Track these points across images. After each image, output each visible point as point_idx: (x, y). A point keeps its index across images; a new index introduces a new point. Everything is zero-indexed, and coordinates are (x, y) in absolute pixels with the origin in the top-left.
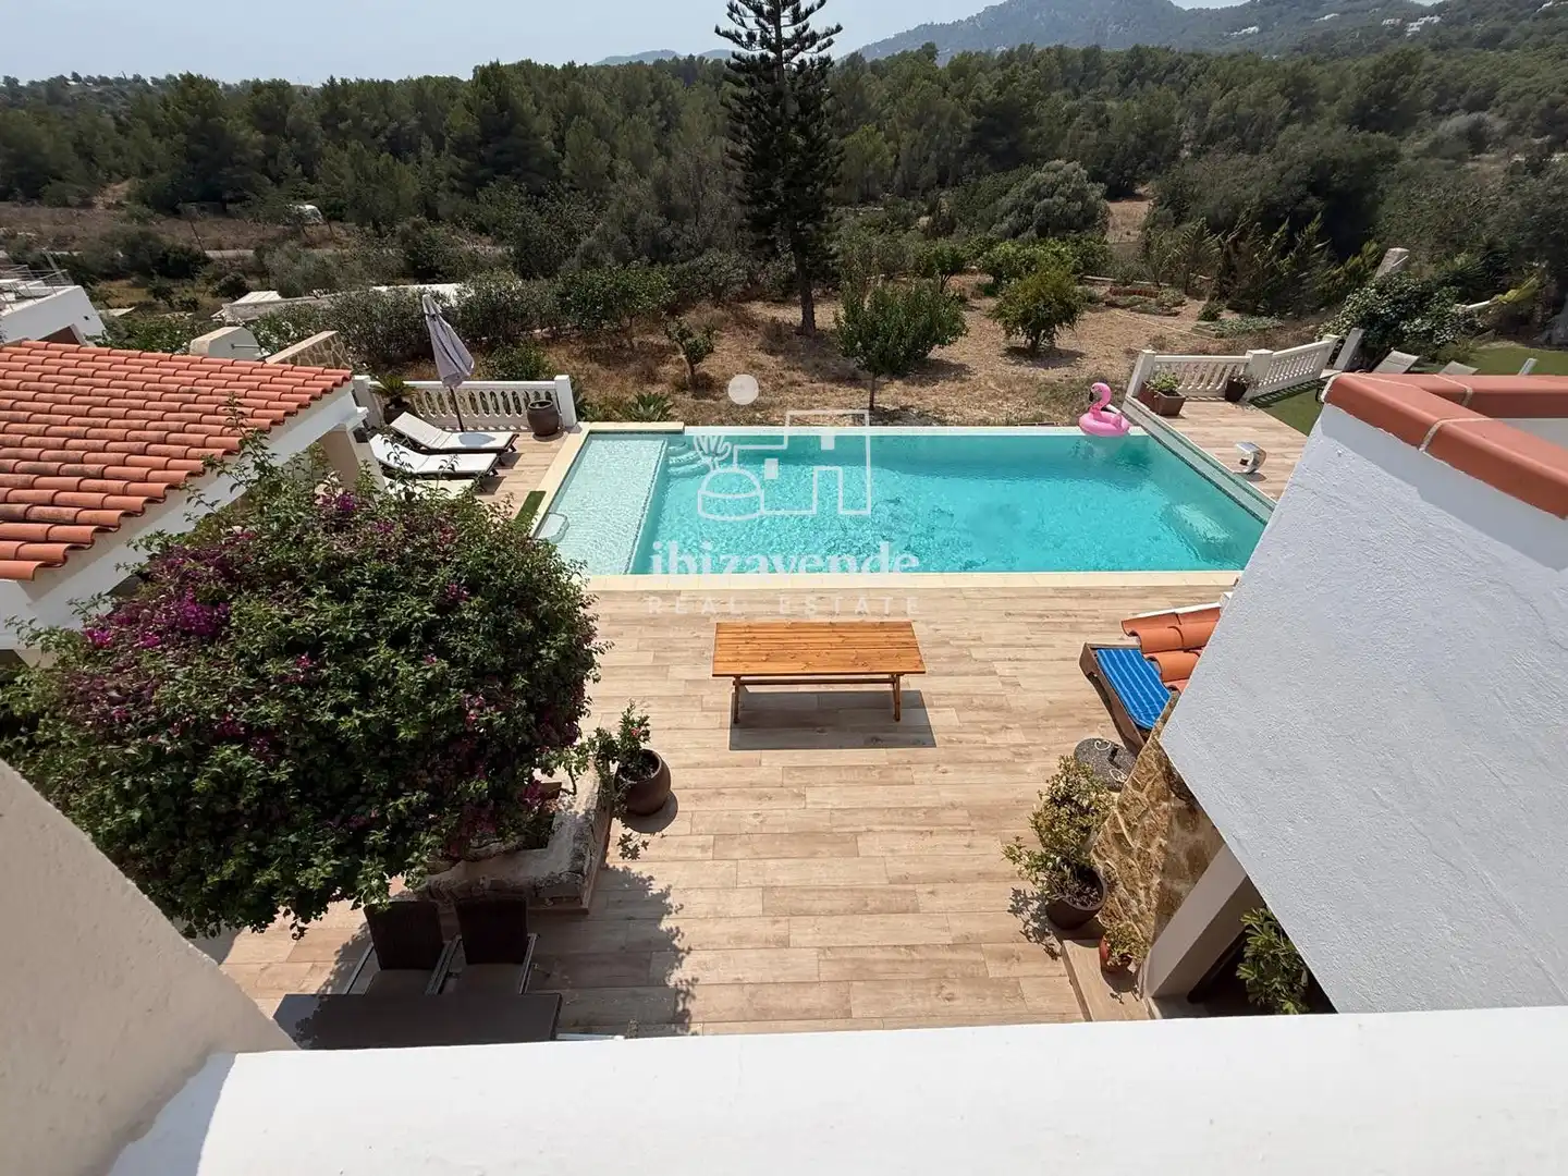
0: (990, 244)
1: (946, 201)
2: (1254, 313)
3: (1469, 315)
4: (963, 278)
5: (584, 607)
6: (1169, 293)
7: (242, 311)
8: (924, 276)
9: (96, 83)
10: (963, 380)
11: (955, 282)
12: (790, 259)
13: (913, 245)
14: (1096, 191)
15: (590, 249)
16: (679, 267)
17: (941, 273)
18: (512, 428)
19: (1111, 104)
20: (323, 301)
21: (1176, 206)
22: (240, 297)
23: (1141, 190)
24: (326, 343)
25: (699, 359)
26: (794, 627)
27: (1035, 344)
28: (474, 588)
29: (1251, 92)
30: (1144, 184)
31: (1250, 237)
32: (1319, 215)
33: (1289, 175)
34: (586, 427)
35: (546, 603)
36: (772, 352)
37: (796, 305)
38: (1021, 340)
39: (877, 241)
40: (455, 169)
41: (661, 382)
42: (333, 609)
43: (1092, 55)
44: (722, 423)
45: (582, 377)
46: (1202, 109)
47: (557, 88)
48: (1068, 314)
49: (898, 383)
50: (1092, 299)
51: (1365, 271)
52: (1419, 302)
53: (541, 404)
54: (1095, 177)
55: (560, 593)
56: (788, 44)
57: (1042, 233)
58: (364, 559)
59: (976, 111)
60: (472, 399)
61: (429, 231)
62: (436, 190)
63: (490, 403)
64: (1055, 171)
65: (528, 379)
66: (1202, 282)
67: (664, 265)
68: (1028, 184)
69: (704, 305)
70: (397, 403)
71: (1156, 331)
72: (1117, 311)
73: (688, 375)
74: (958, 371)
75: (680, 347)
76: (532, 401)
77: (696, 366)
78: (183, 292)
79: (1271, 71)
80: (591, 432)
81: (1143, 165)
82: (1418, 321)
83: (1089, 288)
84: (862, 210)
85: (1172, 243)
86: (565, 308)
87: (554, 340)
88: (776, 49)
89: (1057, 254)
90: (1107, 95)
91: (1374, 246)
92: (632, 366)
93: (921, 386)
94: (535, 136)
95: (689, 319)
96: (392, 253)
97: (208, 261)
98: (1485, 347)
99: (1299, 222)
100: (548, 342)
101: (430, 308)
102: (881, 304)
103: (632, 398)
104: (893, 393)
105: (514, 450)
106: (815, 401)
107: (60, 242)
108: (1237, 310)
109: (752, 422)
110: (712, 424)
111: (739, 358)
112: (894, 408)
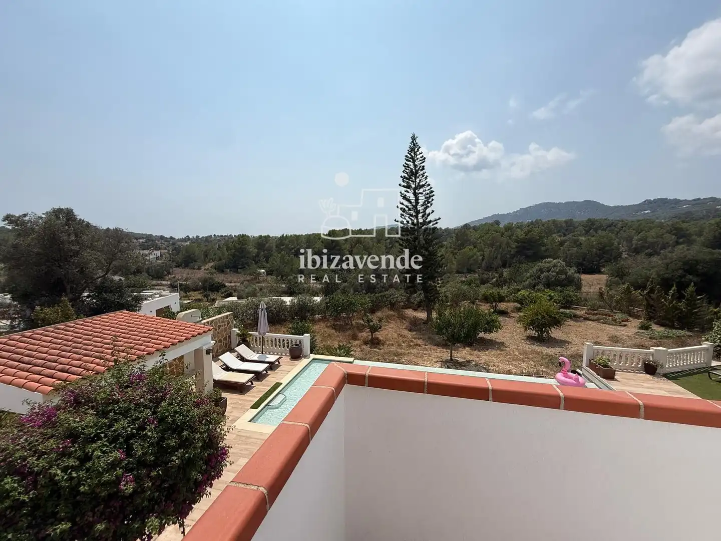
0: (518, 291)
2: (672, 327)
4: (505, 303)
8: (487, 302)
10: (501, 350)
11: (502, 305)
14: (572, 271)
17: (496, 302)
22: (227, 298)
23: (602, 270)
25: (376, 331)
27: (540, 335)
29: (653, 233)
30: (604, 268)
31: (656, 292)
32: (692, 283)
34: (313, 356)
36: (410, 330)
37: (425, 311)
38: (533, 333)
41: (358, 340)
43: (569, 222)
48: (557, 323)
49: (467, 349)
53: (296, 345)
54: (571, 265)
57: (546, 287)
59: (517, 241)
64: (549, 263)
67: (371, 294)
68: (536, 267)
69: (386, 309)
70: (243, 340)
71: (613, 333)
72: (590, 322)
73: (370, 337)
74: (499, 346)
75: (368, 326)
76: (293, 344)
77: (374, 334)
79: (661, 226)
80: (314, 359)
81: (603, 260)
86: (327, 308)
87: (324, 319)
92: (349, 332)
93: (479, 351)
95: (377, 315)
97: (225, 286)
100: (319, 320)
101: (262, 306)
104: (462, 354)
105: (279, 363)
106: (425, 354)
107: (186, 280)
108: (662, 325)
109: (392, 361)
110: (373, 361)
111: (396, 331)
112: (463, 360)
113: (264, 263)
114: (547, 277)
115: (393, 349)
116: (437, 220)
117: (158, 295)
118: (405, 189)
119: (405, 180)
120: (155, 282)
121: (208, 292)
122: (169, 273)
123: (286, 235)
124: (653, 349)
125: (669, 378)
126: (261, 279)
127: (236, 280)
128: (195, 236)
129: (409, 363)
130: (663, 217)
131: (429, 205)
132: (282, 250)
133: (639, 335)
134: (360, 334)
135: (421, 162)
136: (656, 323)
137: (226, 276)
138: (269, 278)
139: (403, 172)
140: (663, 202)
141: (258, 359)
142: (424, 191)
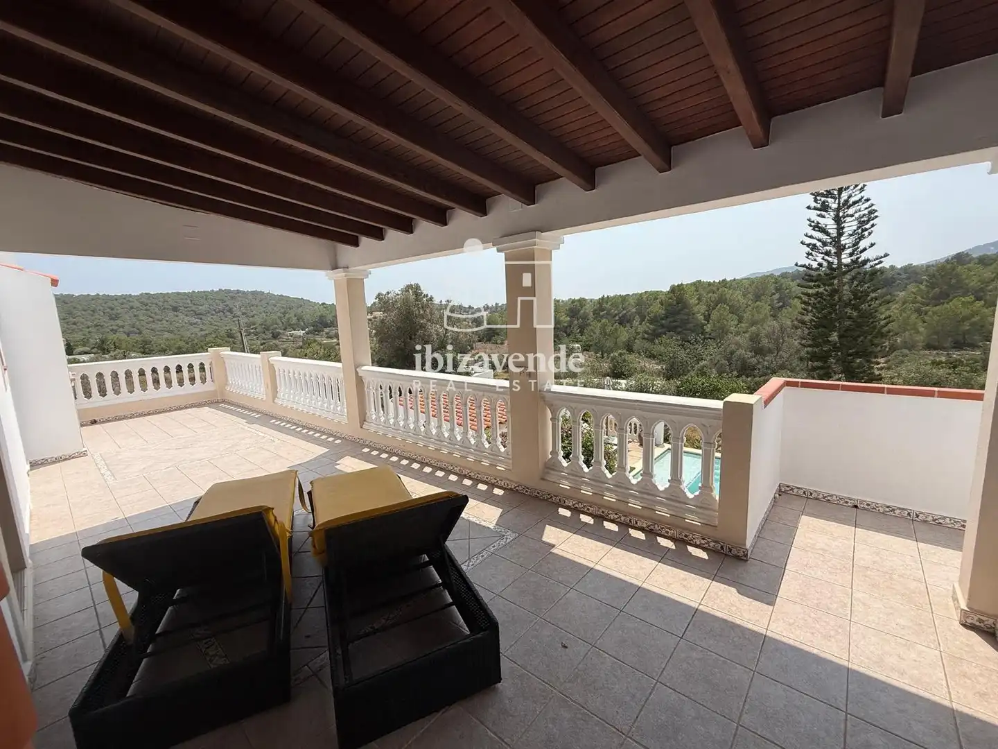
40: (647, 330)
47: (713, 291)
61: (626, 356)
62: (635, 339)
94: (694, 314)
113: (579, 336)
116: (882, 257)
118: (819, 212)
123: (608, 296)
131: (866, 233)
132: (602, 317)
142: (856, 212)
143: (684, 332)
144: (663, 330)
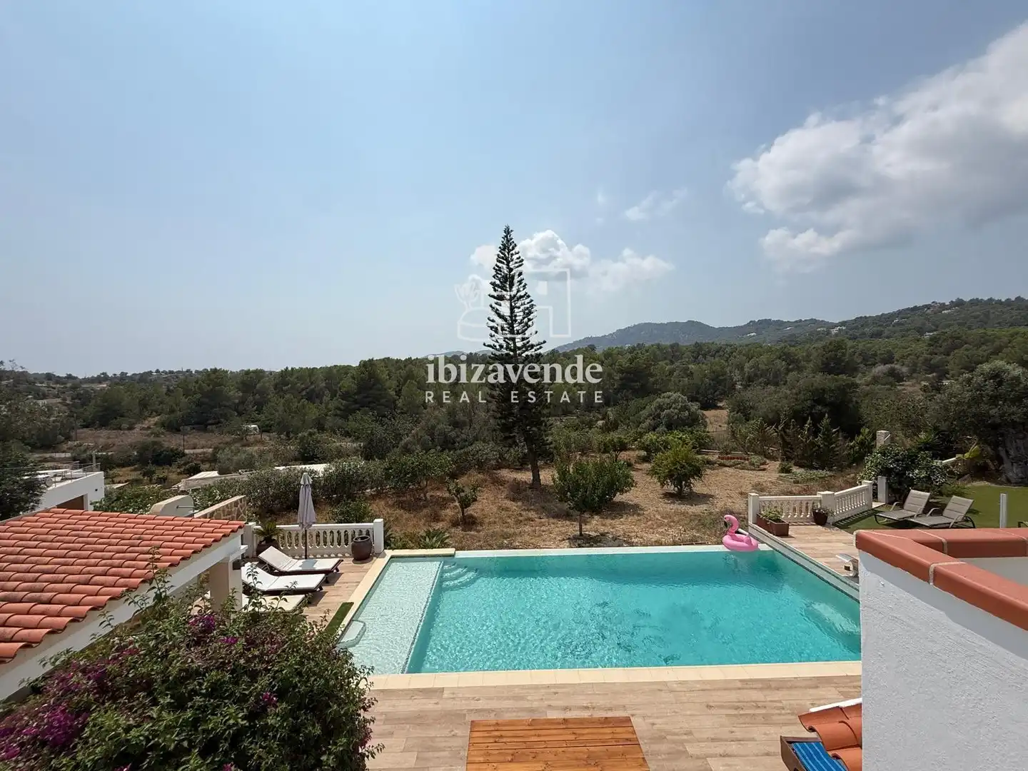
0: (641, 435)
1: (611, 413)
2: (811, 467)
3: (946, 467)
4: (628, 453)
5: (365, 710)
6: (756, 459)
7: (191, 483)
8: (604, 453)
9: (166, 373)
10: (639, 515)
11: (624, 456)
12: (523, 446)
13: (596, 436)
14: (694, 407)
15: (406, 444)
16: (458, 452)
17: (615, 451)
18: (340, 555)
19: (691, 366)
20: (244, 476)
21: (743, 412)
22: (194, 474)
23: (720, 404)
24: (236, 503)
25: (468, 505)
26: (535, 724)
27: (680, 491)
28: (281, 694)
29: (764, 358)
30: (721, 402)
31: (792, 427)
32: (827, 415)
33: (801, 397)
34: (389, 553)
35: (335, 707)
36: (514, 500)
37: (528, 471)
38: (671, 488)
39: (574, 434)
40: (340, 405)
41: (443, 521)
42: (168, 717)
43: (675, 347)
44: (481, 548)
45: (392, 519)
46: (741, 368)
47: (401, 368)
48: (697, 472)
49: (596, 517)
50: (709, 462)
51: (869, 443)
52: (911, 460)
53: (362, 538)
54: (693, 399)
55: (348, 696)
56: (519, 349)
57: (670, 427)
58: (207, 670)
59: (621, 371)
60: (318, 536)
61: (318, 436)
62: (326, 415)
63: (329, 539)
64: (669, 398)
65: (357, 523)
66: (773, 451)
67: (450, 451)
68: (655, 404)
69: (473, 472)
70: (268, 539)
71: (756, 480)
72: (727, 469)
73: (460, 515)
74: (635, 509)
75: (456, 498)
76: (357, 536)
77: (465, 510)
78: (160, 472)
79: (770, 350)
80: (392, 557)
81: (718, 393)
82: (917, 471)
83: (706, 457)
84: (564, 419)
85: (748, 430)
86: (388, 477)
87: (378, 495)
88: (514, 351)
89: (680, 438)
90: (688, 363)
91: (867, 430)
92: (425, 511)
93: (613, 519)
94: (386, 390)
95: (462, 481)
96: (293, 448)
97: (184, 455)
98: (969, 485)
99: (817, 419)
100: (373, 497)
101: (306, 480)
102: (580, 468)
103: (422, 533)
104: (595, 525)
105: (338, 571)
106: (544, 531)
107: (105, 448)
108: (801, 466)
109: (501, 547)
110: (474, 549)
111: (493, 503)
112: (596, 534)
113: (255, 415)
114: (668, 415)
115: (497, 528)
116: (542, 343)
117: (59, 479)
118: (496, 301)
119: (496, 288)
120: (37, 455)
121: (151, 467)
122: (68, 438)
123: (292, 369)
124: (820, 495)
125: (841, 527)
126: (251, 438)
127: (203, 442)
128: (118, 373)
129: (526, 546)
130: (769, 340)
131: (530, 323)
132: (285, 392)
133: (781, 480)
134: (443, 513)
135: (517, 265)
136: (796, 464)
137: (185, 437)
138: (265, 437)
139: (494, 277)
140: (766, 323)
141: (300, 569)
142: (522, 305)
143: (378, 407)
144: (357, 406)
